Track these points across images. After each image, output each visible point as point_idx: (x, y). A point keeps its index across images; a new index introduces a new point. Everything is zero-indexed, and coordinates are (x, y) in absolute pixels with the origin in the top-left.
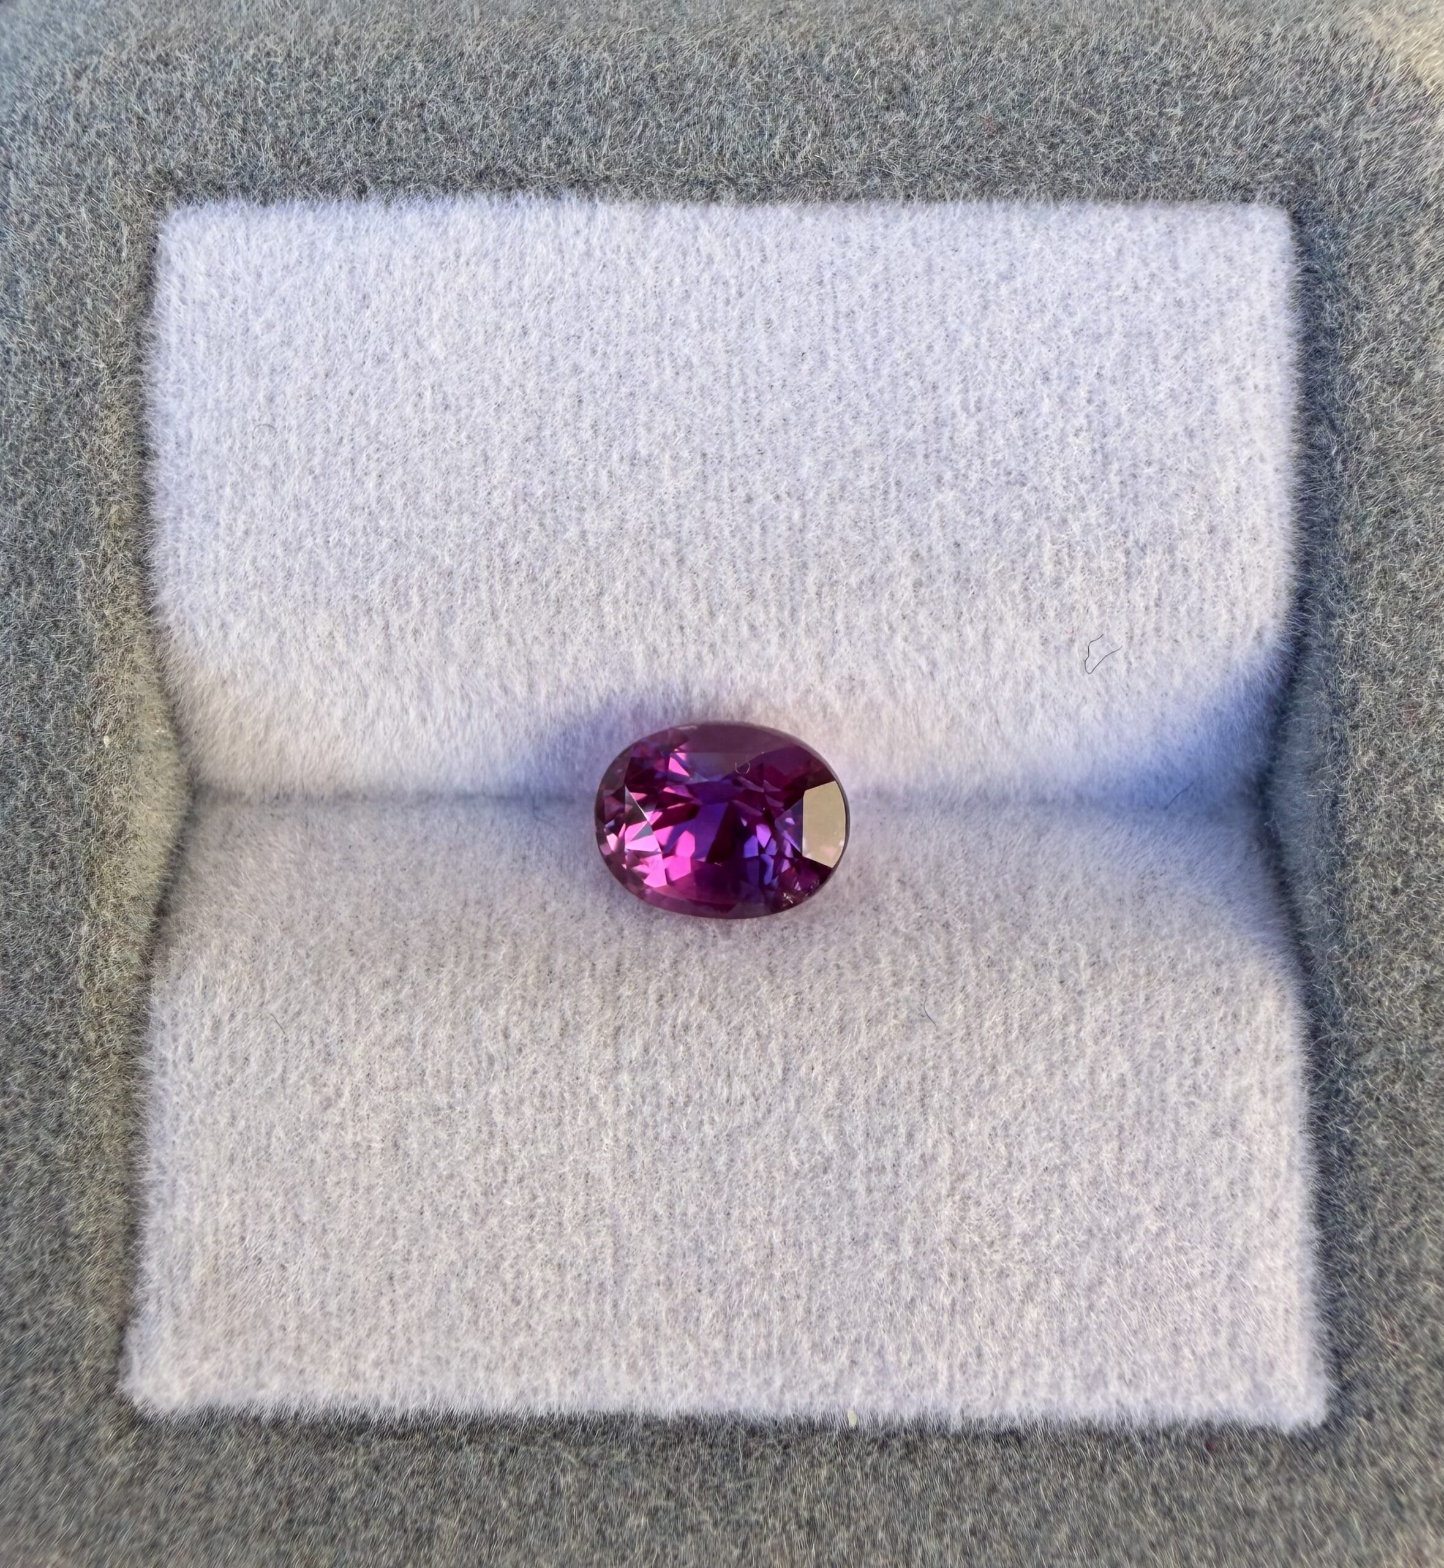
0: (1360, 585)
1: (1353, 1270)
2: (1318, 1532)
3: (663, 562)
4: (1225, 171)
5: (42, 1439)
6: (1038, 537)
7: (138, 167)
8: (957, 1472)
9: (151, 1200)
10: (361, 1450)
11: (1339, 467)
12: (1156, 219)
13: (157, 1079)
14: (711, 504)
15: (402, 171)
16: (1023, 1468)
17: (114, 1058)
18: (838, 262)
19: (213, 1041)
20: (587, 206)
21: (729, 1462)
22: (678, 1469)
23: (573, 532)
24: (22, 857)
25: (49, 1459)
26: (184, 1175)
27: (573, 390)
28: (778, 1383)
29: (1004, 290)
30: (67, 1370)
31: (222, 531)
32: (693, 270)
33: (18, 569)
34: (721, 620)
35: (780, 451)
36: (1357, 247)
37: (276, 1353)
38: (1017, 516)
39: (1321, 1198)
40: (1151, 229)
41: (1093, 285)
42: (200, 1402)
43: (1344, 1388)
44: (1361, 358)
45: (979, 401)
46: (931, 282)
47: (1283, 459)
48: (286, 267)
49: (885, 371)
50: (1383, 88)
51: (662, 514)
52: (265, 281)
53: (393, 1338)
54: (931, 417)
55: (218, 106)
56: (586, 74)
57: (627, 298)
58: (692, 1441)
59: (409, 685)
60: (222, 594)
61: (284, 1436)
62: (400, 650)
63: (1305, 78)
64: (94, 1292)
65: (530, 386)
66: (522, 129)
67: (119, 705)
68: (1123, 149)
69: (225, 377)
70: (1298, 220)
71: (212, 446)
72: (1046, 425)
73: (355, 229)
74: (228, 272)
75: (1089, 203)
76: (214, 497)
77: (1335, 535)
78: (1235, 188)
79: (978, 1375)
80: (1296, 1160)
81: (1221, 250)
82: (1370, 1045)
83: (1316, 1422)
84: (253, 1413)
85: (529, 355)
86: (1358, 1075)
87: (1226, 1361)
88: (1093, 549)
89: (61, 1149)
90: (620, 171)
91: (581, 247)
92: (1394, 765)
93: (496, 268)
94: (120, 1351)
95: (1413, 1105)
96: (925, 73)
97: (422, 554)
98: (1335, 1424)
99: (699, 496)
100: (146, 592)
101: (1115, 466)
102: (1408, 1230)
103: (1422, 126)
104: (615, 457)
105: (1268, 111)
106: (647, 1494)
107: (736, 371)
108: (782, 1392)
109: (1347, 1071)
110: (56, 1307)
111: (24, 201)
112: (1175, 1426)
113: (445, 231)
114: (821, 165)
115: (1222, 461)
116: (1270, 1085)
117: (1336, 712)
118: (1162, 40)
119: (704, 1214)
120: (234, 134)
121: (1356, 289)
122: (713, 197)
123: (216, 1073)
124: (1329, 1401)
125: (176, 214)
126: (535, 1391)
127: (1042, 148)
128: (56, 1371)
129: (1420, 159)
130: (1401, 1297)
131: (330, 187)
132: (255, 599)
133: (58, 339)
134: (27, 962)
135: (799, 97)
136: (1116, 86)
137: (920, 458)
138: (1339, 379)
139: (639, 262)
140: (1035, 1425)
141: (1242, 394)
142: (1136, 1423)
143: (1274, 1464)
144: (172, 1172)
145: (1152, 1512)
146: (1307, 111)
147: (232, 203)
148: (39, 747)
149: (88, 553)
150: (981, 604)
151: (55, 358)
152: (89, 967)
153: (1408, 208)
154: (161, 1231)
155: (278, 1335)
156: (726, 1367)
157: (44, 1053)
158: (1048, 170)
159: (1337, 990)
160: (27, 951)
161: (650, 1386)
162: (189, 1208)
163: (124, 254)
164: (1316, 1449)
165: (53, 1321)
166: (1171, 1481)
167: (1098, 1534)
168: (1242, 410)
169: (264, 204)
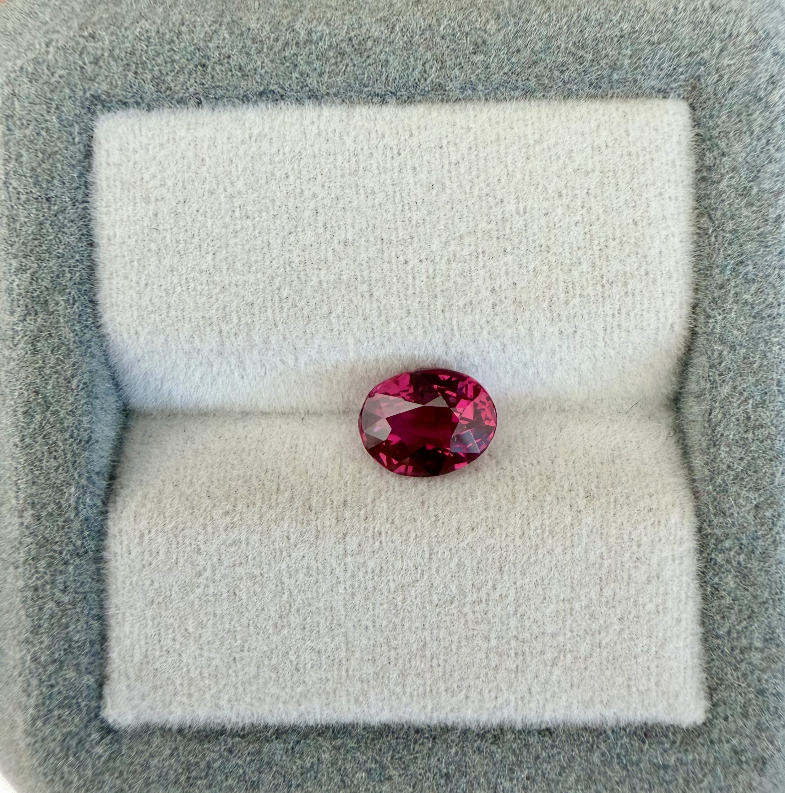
0: (724, 301)
1: (718, 648)
2: (700, 776)
3: (362, 296)
4: (653, 83)
5: (64, 740)
6: (557, 279)
7: (81, 93)
8: (520, 749)
9: (112, 622)
10: (223, 744)
11: (713, 239)
12: (617, 109)
13: (113, 563)
14: (386, 266)
15: (220, 92)
16: (552, 747)
17: (91, 553)
18: (450, 136)
19: (141, 543)
20: (318, 108)
21: (406, 746)
22: (380, 750)
23: (315, 281)
24: (39, 454)
25: (68, 749)
26: (128, 611)
27: (314, 206)
28: (430, 707)
29: (537, 148)
30: (75, 706)
31: (133, 284)
32: (374, 142)
33: (30, 306)
34: (393, 325)
35: (422, 237)
36: (723, 122)
37: (178, 698)
38: (545, 268)
39: (703, 612)
40: (615, 115)
41: (584, 146)
42: (142, 721)
43: (713, 705)
44: (724, 183)
45: (525, 208)
46: (499, 145)
47: (684, 235)
48: (161, 145)
49: (476, 192)
50: (738, 36)
51: (361, 271)
52: (151, 152)
53: (236, 689)
54: (500, 217)
55: (122, 60)
56: (315, 38)
57: (339, 158)
58: (387, 736)
59: (233, 360)
60: (135, 317)
61: (184, 737)
62: (227, 343)
63: (696, 32)
64: (87, 669)
65: (290, 204)
66: (282, 68)
67: (85, 376)
68: (599, 72)
69: (132, 204)
70: (693, 107)
71: (127, 240)
72: (560, 221)
73: (197, 123)
74: (131, 148)
75: (582, 101)
76: (128, 267)
77: (711, 275)
78: (659, 91)
79: (529, 702)
80: (690, 594)
81: (652, 125)
82: (727, 536)
83: (700, 722)
84: (168, 727)
85: (290, 188)
86: (722, 551)
87: (654, 694)
88: (585, 285)
89: (66, 599)
90: (334, 90)
91: (315, 131)
92: (741, 394)
93: (271, 143)
94: (100, 697)
95: (749, 565)
96: (494, 34)
97: (237, 294)
98: (708, 724)
99: (380, 261)
100: (96, 316)
101: (596, 242)
102: (746, 628)
103: (758, 57)
104: (336, 242)
105: (676, 50)
106: (365, 762)
107: (398, 194)
108: (432, 712)
109: (716, 549)
110: (67, 676)
111: (23, 113)
112: (629, 724)
113: (244, 124)
114: (440, 84)
115: (652, 237)
116: (677, 556)
117: (711, 367)
118: (620, 13)
119: (391, 625)
120: (131, 75)
121: (722, 145)
122: (384, 102)
123: (143, 560)
124: (706, 712)
125: (102, 117)
126: (309, 713)
127: (556, 73)
128: (70, 707)
129: (757, 74)
130: (742, 661)
131: (182, 101)
132: (152, 319)
133: (44, 186)
134: (44, 506)
135: (428, 48)
136: (595, 39)
137: (495, 239)
138: (714, 193)
139: (345, 138)
140: (559, 726)
141: (662, 202)
142: (609, 724)
143: (678, 743)
144: (122, 609)
145: (617, 767)
146: (697, 49)
147: (132, 111)
148: (45, 397)
149: (65, 298)
150: (527, 314)
151: (43, 196)
152: (76, 508)
153: (750, 101)
154: (118, 637)
155: (179, 688)
156: (404, 700)
157: (55, 551)
158: (560, 84)
159: (711, 508)
160: (44, 501)
161: (366, 710)
162: (132, 626)
163: (77, 140)
164: (699, 736)
165: (66, 683)
166: (627, 751)
167: (590, 778)
168: (663, 210)
169: (148, 111)
